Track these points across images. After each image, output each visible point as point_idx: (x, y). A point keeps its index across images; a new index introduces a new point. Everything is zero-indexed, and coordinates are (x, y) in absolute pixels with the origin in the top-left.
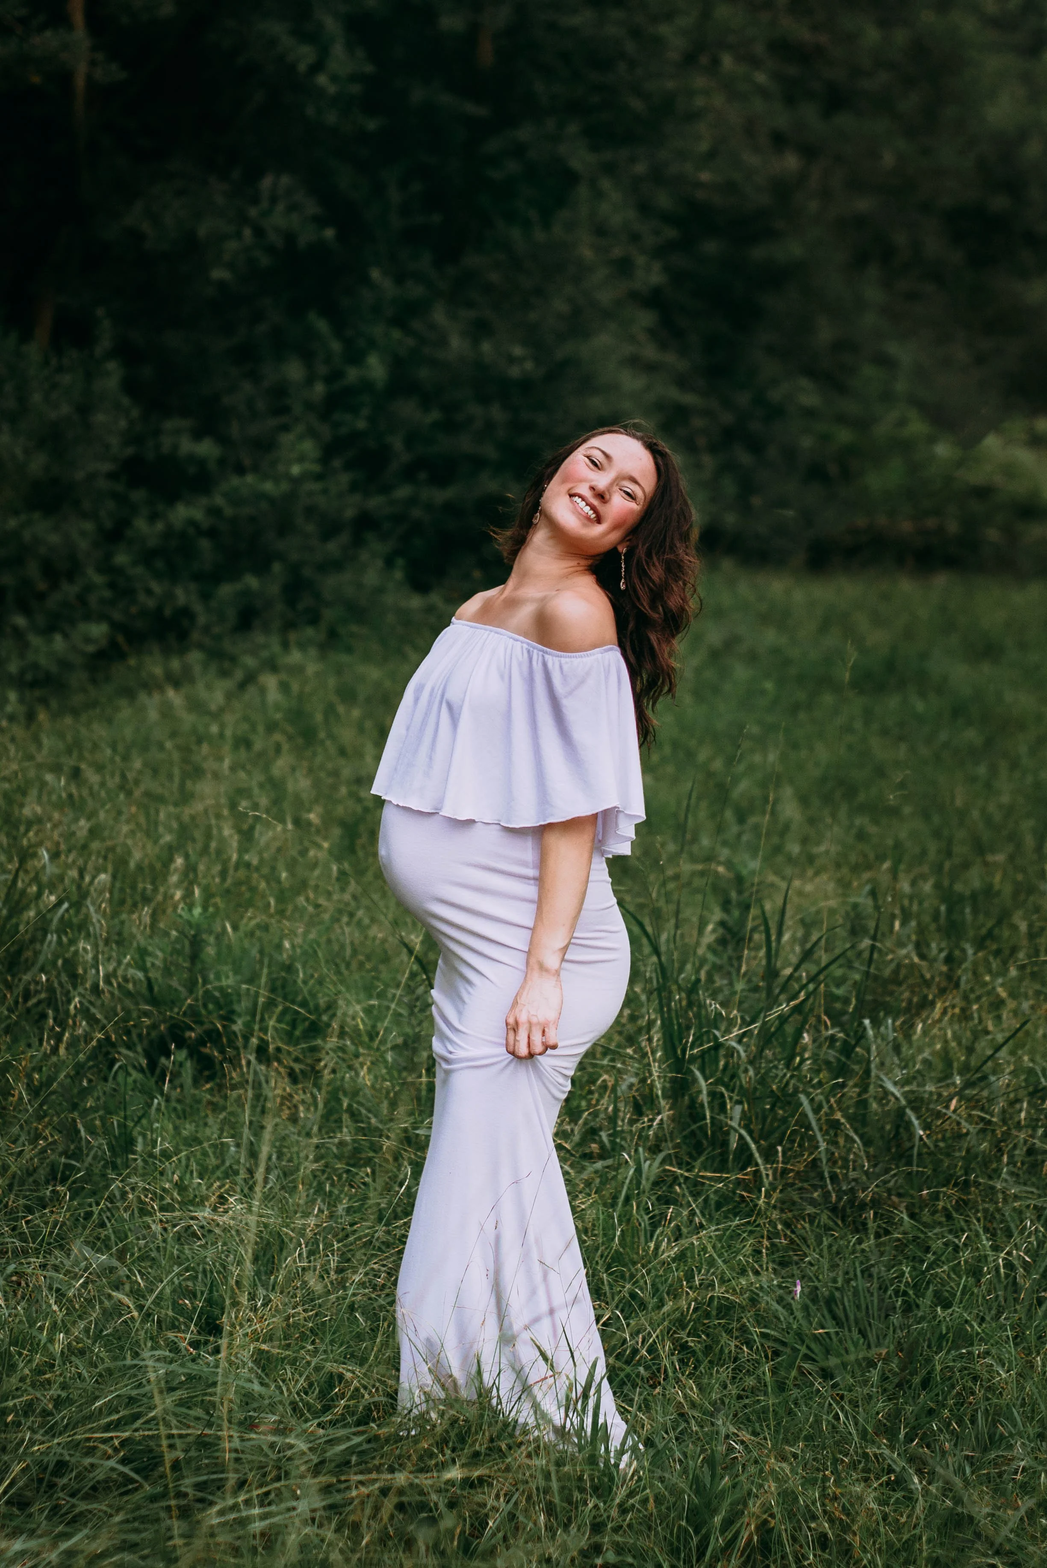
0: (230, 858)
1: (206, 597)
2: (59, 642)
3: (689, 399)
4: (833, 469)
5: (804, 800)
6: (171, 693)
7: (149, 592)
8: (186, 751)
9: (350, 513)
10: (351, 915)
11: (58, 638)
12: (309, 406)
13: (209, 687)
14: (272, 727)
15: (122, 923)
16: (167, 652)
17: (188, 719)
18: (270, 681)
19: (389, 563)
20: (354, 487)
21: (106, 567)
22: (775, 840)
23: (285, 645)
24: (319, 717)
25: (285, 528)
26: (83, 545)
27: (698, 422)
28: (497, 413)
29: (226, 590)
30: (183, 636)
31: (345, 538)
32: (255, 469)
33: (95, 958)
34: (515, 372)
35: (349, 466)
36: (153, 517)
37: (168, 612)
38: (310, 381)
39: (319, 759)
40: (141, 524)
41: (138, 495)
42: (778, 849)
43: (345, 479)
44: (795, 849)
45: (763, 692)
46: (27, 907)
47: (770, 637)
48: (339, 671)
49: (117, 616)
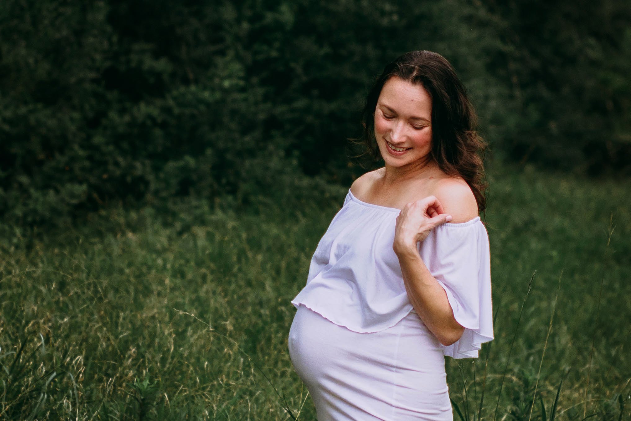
0: (169, 350)
1: (157, 169)
2: (51, 196)
3: (509, 48)
4: (610, 105)
5: (575, 336)
6: (130, 235)
7: (117, 164)
8: (139, 276)
9: (262, 117)
10: (252, 394)
11: (51, 192)
12: (237, 38)
13: (156, 233)
14: (200, 264)
15: (92, 390)
16: (127, 208)
17: (141, 253)
18: (200, 232)
19: (288, 153)
20: (266, 98)
21: (87, 145)
22: (554, 362)
23: (212, 208)
24: (234, 258)
25: (216, 124)
26: (73, 128)
27: (513, 66)
28: (371, 51)
29: (171, 165)
30: (140, 196)
31: (257, 134)
32: (196, 82)
33: (74, 412)
34: (385, 21)
35: (263, 83)
36: (122, 111)
37: (129, 179)
38: (238, 21)
39: (233, 287)
40: (113, 115)
41: (112, 95)
42: (555, 368)
43: (260, 91)
44: (566, 367)
45: (551, 258)
46: (27, 374)
47: (557, 221)
48: (248, 228)
49: (93, 180)
